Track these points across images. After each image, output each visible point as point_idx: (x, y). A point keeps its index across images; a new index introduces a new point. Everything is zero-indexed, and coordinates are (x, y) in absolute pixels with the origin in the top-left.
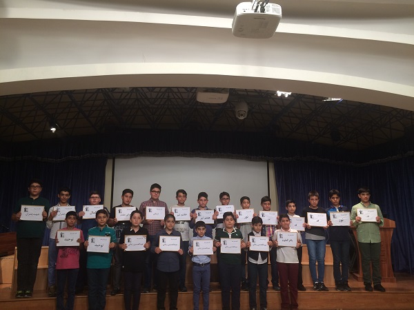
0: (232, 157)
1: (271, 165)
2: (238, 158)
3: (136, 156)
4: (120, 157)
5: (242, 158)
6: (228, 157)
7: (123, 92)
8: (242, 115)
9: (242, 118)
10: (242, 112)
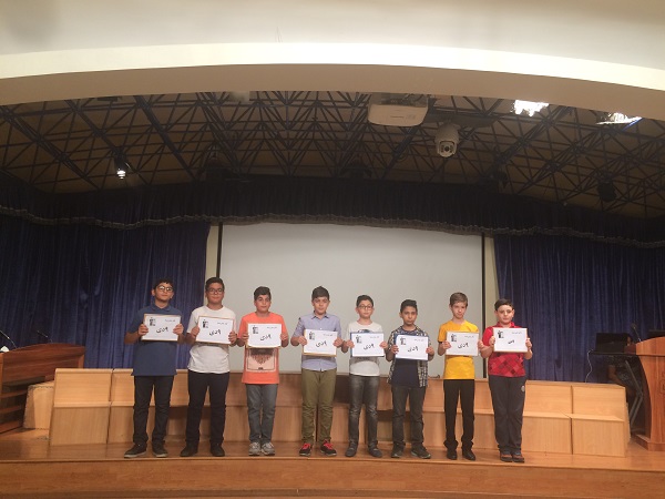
0: (422, 227)
1: (489, 243)
2: (431, 228)
3: (257, 221)
4: (231, 222)
5: (438, 229)
6: (415, 226)
7: (240, 105)
8: (447, 149)
9: (446, 154)
10: (448, 143)
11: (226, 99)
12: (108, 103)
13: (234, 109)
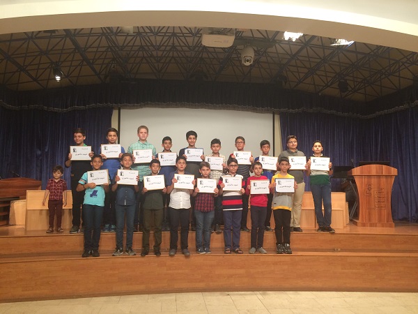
0: (238, 109)
1: (277, 117)
4: (125, 107)
5: (247, 110)
7: (128, 35)
8: (248, 61)
9: (248, 64)
10: (249, 57)
11: (119, 32)
12: (49, 34)
13: (125, 37)
